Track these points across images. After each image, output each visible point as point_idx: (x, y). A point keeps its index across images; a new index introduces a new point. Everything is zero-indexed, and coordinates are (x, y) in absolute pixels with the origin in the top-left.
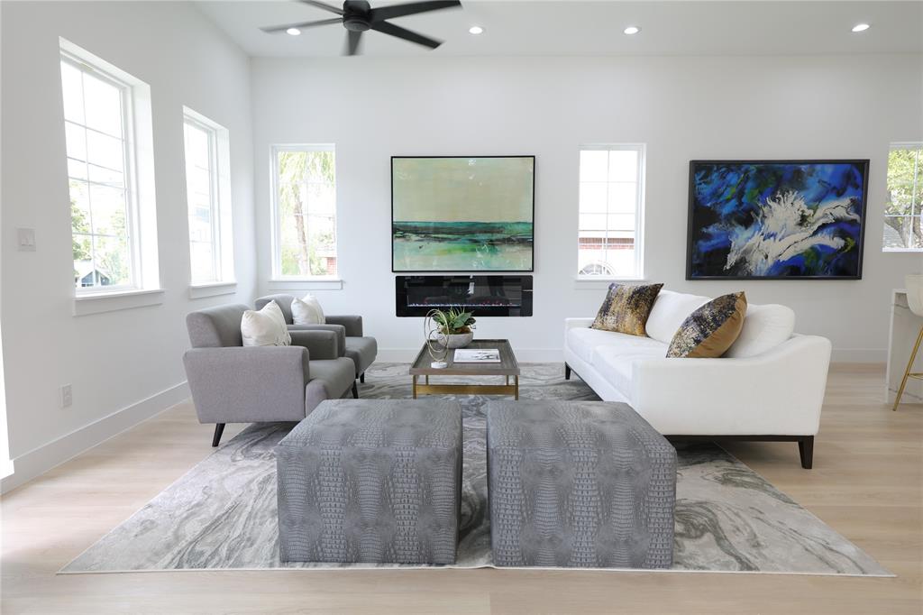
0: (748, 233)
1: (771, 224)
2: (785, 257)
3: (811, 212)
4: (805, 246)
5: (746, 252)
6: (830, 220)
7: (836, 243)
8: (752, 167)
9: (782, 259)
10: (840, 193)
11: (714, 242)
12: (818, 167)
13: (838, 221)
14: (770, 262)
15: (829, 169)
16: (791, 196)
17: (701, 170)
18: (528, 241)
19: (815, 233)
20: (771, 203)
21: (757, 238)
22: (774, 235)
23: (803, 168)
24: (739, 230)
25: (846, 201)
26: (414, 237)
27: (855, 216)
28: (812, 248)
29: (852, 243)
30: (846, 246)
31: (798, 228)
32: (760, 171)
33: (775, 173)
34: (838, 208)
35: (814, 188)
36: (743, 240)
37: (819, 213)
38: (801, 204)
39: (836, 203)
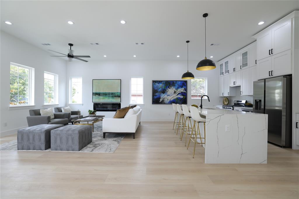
0: (164, 95)
1: (169, 93)
2: (172, 100)
3: (176, 91)
4: (176, 97)
5: (164, 99)
6: (180, 92)
7: (182, 97)
8: (164, 82)
9: (171, 100)
10: (182, 87)
11: (157, 97)
12: (177, 82)
13: (182, 92)
14: (169, 101)
15: (180, 82)
16: (172, 87)
17: (154, 82)
18: (119, 96)
19: (177, 95)
20: (168, 89)
21: (166, 96)
22: (169, 95)
23: (175, 82)
24: (162, 94)
25: (183, 89)
26: (97, 95)
27: (185, 92)
28: (177, 98)
29: (185, 97)
30: (184, 97)
31: (174, 94)
32: (166, 82)
33: (169, 83)
34: (182, 90)
35: (177, 86)
36: (163, 96)
37: (178, 91)
38: (174, 89)
39: (181, 89)
